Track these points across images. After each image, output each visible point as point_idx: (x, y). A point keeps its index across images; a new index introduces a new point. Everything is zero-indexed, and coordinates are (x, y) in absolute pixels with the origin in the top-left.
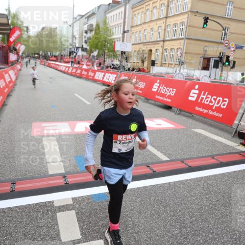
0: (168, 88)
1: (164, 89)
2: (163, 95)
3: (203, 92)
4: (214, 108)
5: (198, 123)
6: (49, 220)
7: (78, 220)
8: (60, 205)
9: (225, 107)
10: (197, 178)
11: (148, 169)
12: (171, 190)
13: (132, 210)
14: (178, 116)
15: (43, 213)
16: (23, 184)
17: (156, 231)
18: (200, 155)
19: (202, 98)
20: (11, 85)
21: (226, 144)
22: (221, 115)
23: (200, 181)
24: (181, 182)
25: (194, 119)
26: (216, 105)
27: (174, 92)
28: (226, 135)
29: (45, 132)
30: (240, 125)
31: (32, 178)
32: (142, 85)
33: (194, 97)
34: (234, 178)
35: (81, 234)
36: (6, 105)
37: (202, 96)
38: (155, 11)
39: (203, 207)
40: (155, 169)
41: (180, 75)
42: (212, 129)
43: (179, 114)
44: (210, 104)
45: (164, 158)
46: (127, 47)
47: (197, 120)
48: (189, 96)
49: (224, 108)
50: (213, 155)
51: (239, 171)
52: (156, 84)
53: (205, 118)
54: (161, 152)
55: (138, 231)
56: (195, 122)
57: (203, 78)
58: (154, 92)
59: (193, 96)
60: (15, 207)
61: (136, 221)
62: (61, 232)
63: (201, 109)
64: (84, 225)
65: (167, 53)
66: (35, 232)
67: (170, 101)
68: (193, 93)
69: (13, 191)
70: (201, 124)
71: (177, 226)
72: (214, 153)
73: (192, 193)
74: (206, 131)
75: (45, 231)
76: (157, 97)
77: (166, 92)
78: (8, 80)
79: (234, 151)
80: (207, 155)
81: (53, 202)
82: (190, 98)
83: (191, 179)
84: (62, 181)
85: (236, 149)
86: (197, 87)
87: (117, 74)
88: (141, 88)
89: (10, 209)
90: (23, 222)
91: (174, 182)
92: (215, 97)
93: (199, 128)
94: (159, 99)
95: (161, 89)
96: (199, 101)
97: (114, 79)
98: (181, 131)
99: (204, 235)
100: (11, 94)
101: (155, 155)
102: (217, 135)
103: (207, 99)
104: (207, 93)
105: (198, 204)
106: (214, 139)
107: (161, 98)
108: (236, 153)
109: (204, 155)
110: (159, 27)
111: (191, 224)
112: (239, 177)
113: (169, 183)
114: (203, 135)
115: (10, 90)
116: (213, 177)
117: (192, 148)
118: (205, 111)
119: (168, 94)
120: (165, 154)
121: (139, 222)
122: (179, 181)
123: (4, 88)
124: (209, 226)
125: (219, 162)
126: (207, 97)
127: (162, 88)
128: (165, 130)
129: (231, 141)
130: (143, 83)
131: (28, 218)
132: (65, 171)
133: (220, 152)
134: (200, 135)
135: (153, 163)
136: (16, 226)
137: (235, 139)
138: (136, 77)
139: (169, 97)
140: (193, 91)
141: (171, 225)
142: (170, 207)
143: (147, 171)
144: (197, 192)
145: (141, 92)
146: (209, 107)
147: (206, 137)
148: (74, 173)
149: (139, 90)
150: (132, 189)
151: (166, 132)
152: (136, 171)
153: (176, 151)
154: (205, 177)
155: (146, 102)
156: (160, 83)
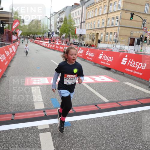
0: (108, 57)
1: (106, 57)
2: (106, 61)
3: (130, 59)
4: (137, 69)
5: (127, 79)
6: (35, 138)
7: (52, 138)
8: (41, 128)
9: (144, 69)
10: (126, 114)
11: (96, 107)
12: (110, 120)
13: (86, 133)
14: (115, 74)
15: (31, 133)
16: (19, 115)
17: (101, 146)
18: (129, 99)
19: (130, 63)
20: (13, 54)
21: (144, 92)
22: (141, 74)
23: (128, 115)
24: (117, 116)
25: (124, 76)
26: (138, 67)
27: (112, 59)
28: (145, 86)
29: (34, 83)
31: (25, 111)
32: (92, 55)
35: (54, 147)
36: (10, 66)
37: (129, 62)
38: (100, 10)
39: (131, 132)
40: (100, 107)
41: (116, 49)
42: (136, 82)
43: (115, 73)
44: (135, 67)
45: (106, 100)
46: (84, 32)
47: (127, 77)
48: (121, 62)
49: (143, 70)
50: (137, 99)
52: (101, 54)
53: (131, 75)
54: (104, 97)
55: (90, 146)
56: (125, 78)
57: (130, 51)
58: (100, 59)
59: (124, 62)
60: (14, 129)
61: (88, 139)
62: (42, 145)
63: (129, 70)
64: (56, 142)
65: (108, 35)
66: (26, 145)
67: (110, 65)
68: (124, 60)
69: (13, 119)
70: (129, 79)
71: (114, 143)
72: (137, 98)
73: (124, 123)
74: (132, 83)
75: (32, 144)
76: (101, 62)
77: (107, 59)
78: (11, 51)
80: (133, 99)
81: (37, 127)
82: (122, 63)
83: (123, 114)
84: (43, 113)
86: (126, 56)
88: (92, 57)
89: (11, 130)
90: (19, 138)
91: (112, 116)
92: (138, 63)
93: (128, 82)
94: (103, 64)
96: (128, 65)
98: (116, 83)
99: (131, 149)
100: (13, 60)
101: (100, 98)
102: (139, 86)
103: (132, 64)
104: (133, 60)
105: (127, 130)
106: (137, 89)
107: (104, 63)
109: (131, 99)
110: (103, 19)
111: (123, 143)
113: (109, 116)
114: (130, 86)
115: (13, 57)
116: (137, 113)
117: (123, 94)
118: (132, 71)
119: (109, 60)
120: (106, 98)
121: (90, 140)
122: (115, 115)
123: (9, 56)
124: (134, 144)
125: (140, 103)
126: (133, 63)
128: (107, 83)
129: (148, 90)
131: (22, 136)
132: (45, 107)
133: (141, 97)
134: (128, 86)
135: (99, 103)
136: (15, 141)
138: (88, 50)
139: (109, 62)
140: (124, 59)
141: (110, 143)
142: (110, 132)
143: (95, 108)
144: (127, 122)
145: (91, 59)
146: (134, 69)
147: (132, 88)
148: (50, 109)
149: (91, 58)
150: (86, 119)
151: (107, 84)
152: (88, 108)
153: (113, 96)
154: (132, 113)
155: (95, 65)
156: (103, 54)
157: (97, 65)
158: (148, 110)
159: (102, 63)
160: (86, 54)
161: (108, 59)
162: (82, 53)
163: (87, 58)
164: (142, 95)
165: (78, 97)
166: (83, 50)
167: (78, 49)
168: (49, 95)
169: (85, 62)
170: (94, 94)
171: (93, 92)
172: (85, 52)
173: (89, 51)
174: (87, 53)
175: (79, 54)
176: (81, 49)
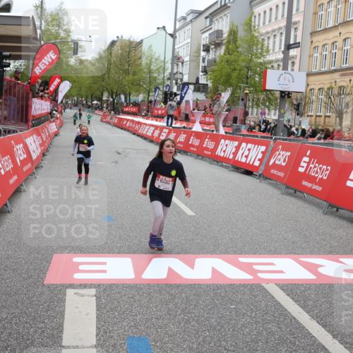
29: (77, 276)
32: (322, 172)
36: (8, 212)
46: (296, 82)
54: (342, 342)
87: (267, 145)
88: (321, 179)
97: (260, 156)
100: (25, 187)
123: (9, 175)
130: (325, 167)
138: (308, 153)
145: (319, 188)
149: (316, 184)
155: (332, 214)
157: (341, 211)
160: (301, 170)
162: (284, 164)
163: (305, 183)
165: (233, 336)
166: (289, 154)
168: (125, 324)
169: (293, 200)
170: (301, 328)
171: (297, 322)
172: (294, 161)
173: (310, 157)
174: (302, 164)
175: (275, 166)
176: (280, 147)
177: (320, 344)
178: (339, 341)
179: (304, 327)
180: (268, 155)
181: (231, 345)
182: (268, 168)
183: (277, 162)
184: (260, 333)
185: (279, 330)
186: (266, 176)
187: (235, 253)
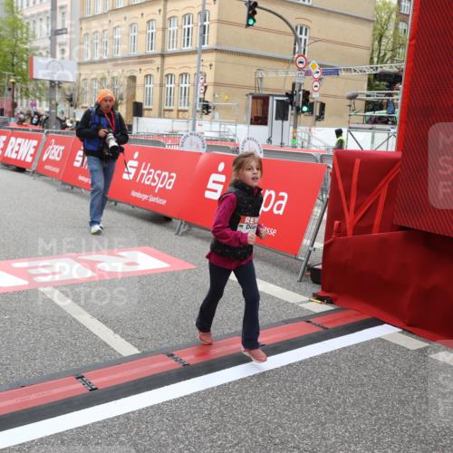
0: (159, 172)
1: (149, 173)
2: (149, 190)
9: (281, 212)
10: (198, 393)
11: (78, 385)
12: (129, 432)
14: (183, 238)
21: (280, 301)
22: (273, 232)
23: (204, 400)
24: (157, 409)
26: (262, 208)
27: (173, 181)
28: (287, 277)
30: (313, 253)
33: (216, 191)
34: (287, 381)
40: (95, 382)
43: (185, 233)
45: (126, 349)
48: (205, 189)
49: (278, 215)
51: (301, 362)
52: (131, 163)
54: (123, 335)
59: (214, 189)
67: (163, 202)
68: (214, 182)
73: (180, 434)
76: (134, 194)
77: (154, 180)
79: (297, 315)
80: (233, 331)
82: (208, 195)
83: (182, 398)
85: (302, 309)
86: (221, 167)
87: (39, 139)
91: (140, 411)
94: (140, 200)
95: (143, 175)
97: (32, 151)
98: (183, 276)
101: (105, 344)
107: (145, 197)
108: (300, 319)
109: (227, 331)
112: (296, 379)
113: (127, 416)
116: (237, 386)
119: (160, 186)
120: (130, 339)
122: (152, 407)
127: (146, 172)
128: (145, 276)
129: (294, 290)
135: (96, 367)
137: (303, 285)
139: (162, 193)
140: (214, 177)
143: (77, 388)
144: (192, 429)
150: (24, 444)
151: (144, 281)
152: (46, 393)
153: (160, 329)
154: (218, 387)
156: (140, 160)
157: (120, 205)
158: (283, 367)
159: (136, 198)
160: (77, 164)
161: (156, 178)
162: (58, 159)
163: (81, 178)
164: (271, 312)
166: (62, 148)
167: (42, 144)
169: (71, 196)
170: (82, 328)
172: (69, 156)
174: (77, 158)
175: (49, 161)
176: (53, 140)
177: (102, 341)
178: (120, 335)
179: (84, 327)
180: (40, 149)
181: (7, 359)
182: (41, 164)
183: (51, 157)
184: (38, 341)
185: (58, 334)
186: (40, 173)
187: (8, 258)
